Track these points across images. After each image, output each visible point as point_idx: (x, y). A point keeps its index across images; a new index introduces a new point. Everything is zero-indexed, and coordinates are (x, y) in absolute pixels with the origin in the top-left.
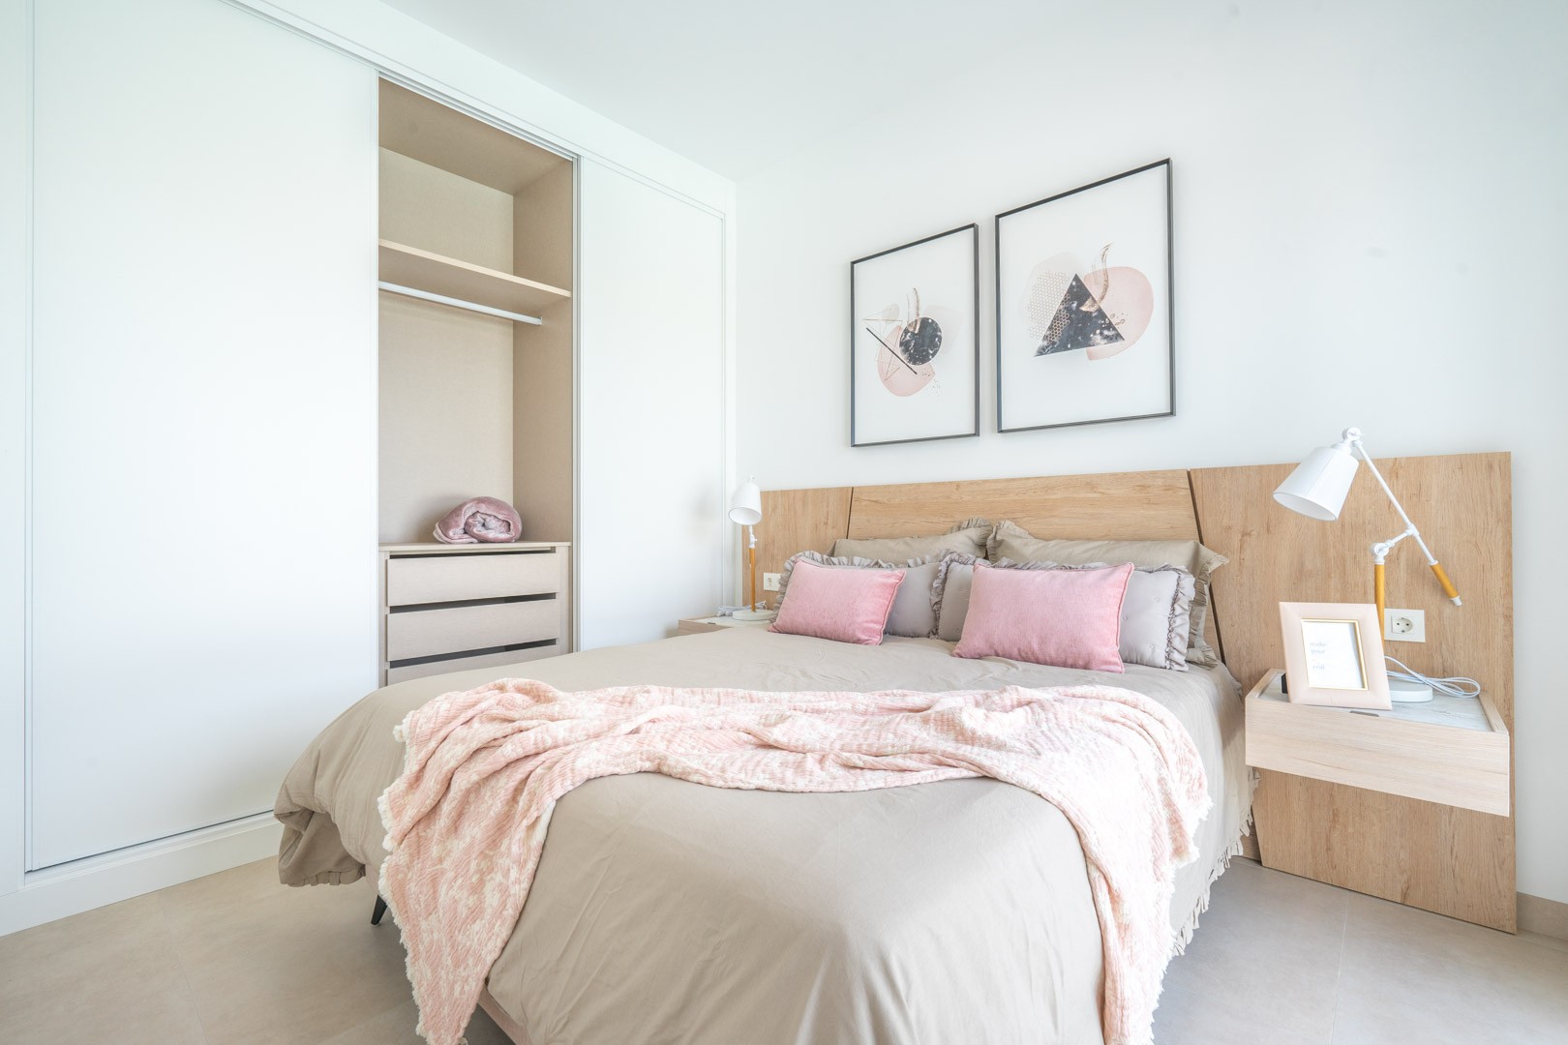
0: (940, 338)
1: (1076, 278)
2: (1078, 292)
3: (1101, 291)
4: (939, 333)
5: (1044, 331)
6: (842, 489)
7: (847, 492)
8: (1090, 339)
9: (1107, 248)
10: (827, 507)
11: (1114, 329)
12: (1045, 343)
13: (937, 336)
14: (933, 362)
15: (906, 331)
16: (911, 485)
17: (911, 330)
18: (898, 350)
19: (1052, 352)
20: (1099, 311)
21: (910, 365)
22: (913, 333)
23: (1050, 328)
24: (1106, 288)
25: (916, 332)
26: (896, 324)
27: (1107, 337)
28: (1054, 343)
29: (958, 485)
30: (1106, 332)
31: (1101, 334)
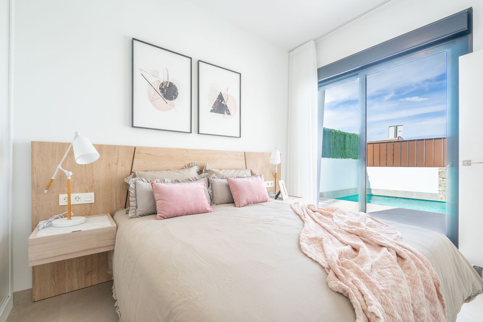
0: (178, 93)
1: (221, 93)
2: (221, 97)
3: (226, 100)
4: (177, 91)
5: (212, 105)
6: (128, 147)
7: (132, 148)
8: (224, 112)
9: (228, 88)
10: (118, 155)
11: (229, 112)
12: (213, 109)
13: (176, 92)
14: (174, 101)
15: (162, 84)
16: (167, 148)
17: (165, 84)
18: (159, 91)
19: (214, 112)
20: (226, 105)
21: (164, 99)
22: (166, 86)
23: (214, 105)
24: (228, 99)
25: (167, 86)
26: (157, 79)
27: (227, 113)
28: (215, 110)
29: (187, 150)
30: (227, 112)
31: (226, 112)
